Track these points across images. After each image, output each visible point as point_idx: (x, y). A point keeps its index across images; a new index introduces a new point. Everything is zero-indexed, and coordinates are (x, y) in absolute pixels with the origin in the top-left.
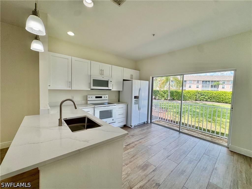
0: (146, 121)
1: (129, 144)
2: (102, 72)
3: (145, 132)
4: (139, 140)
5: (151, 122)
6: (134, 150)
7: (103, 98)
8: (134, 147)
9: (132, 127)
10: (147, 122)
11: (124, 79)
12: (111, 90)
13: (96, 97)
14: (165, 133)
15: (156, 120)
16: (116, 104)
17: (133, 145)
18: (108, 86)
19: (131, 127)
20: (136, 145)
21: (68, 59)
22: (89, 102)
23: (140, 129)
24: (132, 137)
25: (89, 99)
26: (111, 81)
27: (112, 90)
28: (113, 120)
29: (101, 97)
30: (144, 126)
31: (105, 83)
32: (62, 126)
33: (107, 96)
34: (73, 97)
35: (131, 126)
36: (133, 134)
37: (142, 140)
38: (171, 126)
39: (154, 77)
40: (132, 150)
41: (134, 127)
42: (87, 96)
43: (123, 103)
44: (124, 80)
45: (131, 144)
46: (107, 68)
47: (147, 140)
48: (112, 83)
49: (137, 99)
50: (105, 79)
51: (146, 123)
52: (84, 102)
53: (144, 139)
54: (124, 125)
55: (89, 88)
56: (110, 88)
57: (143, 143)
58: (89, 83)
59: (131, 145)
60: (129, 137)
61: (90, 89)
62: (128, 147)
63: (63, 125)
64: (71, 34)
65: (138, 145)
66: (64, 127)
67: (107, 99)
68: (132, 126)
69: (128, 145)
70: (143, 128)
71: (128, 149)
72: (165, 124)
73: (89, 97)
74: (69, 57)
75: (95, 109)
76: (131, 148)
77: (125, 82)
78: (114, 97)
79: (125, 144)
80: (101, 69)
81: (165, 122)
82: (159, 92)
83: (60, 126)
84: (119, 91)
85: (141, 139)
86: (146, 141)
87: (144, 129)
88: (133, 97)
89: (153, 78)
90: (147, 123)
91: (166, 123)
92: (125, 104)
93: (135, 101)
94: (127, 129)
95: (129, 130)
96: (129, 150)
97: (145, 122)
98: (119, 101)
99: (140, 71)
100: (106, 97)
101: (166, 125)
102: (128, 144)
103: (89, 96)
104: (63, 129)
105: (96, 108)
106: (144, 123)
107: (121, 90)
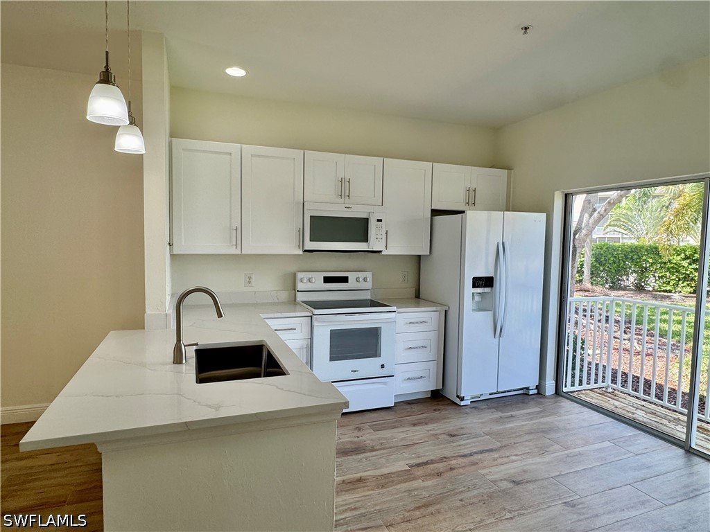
0: (532, 383)
1: (427, 463)
2: (344, 187)
3: (511, 428)
4: (471, 455)
5: (558, 392)
6: (438, 485)
7: (352, 284)
8: (439, 474)
9: (463, 403)
10: (537, 387)
11: (433, 208)
12: (381, 251)
13: (325, 278)
14: (608, 444)
15: (593, 385)
16: (394, 308)
17: (441, 466)
18: (366, 240)
19: (457, 401)
20: (452, 469)
21: (230, 154)
22: (301, 297)
23: (497, 415)
24: (448, 438)
25: (300, 286)
26: (380, 220)
27: (383, 253)
28: (383, 366)
29: (345, 280)
30: (521, 405)
31: (358, 228)
32: (181, 363)
33: (369, 275)
34: (250, 278)
35: (458, 396)
36: (457, 430)
37: (487, 454)
38: (665, 422)
39: (572, 194)
40: (429, 483)
41: (474, 405)
42: (294, 275)
43: (431, 302)
44: (435, 213)
45: (433, 463)
46: (362, 170)
47: (505, 460)
48: (384, 227)
49: (487, 290)
50: (357, 212)
51: (531, 392)
52: (284, 296)
53: (495, 455)
54: (432, 392)
55: (299, 246)
56: (375, 243)
57: (485, 468)
58: (299, 231)
59: (432, 465)
60: (438, 438)
61: (301, 253)
62: (419, 472)
63: (184, 361)
64: (236, 72)
65: (461, 470)
66: (188, 368)
67: (369, 285)
68: (462, 399)
69: (418, 465)
70: (509, 414)
71: (414, 479)
72: (637, 408)
73: (301, 280)
74: (234, 148)
75: (315, 324)
76: (427, 477)
77: (438, 219)
78: (399, 280)
79: (414, 458)
80: (341, 175)
81: (638, 401)
82: (658, 253)
83: (177, 364)
84: (420, 256)
85: (482, 452)
86: (500, 461)
87: (512, 416)
88: (468, 283)
89: (567, 198)
90: (538, 393)
91: (644, 403)
92: (434, 309)
93: (477, 298)
94: (439, 407)
95: (450, 411)
96: (420, 481)
97: (527, 389)
98: (418, 296)
99: (509, 169)
100: (365, 280)
101: (640, 416)
102: (421, 461)
103: (300, 275)
104: (184, 372)
105: (316, 320)
106: (524, 394)
107: (424, 251)
